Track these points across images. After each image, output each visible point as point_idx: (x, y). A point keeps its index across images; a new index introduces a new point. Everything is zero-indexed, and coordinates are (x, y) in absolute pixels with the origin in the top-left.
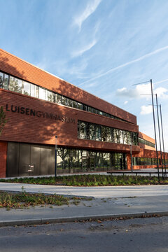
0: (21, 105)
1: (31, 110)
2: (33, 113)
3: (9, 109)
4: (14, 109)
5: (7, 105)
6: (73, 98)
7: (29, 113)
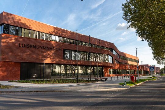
0: (28, 43)
1: (34, 46)
2: (35, 47)
3: (21, 46)
4: (23, 45)
5: (19, 44)
6: (63, 36)
7: (32, 47)
